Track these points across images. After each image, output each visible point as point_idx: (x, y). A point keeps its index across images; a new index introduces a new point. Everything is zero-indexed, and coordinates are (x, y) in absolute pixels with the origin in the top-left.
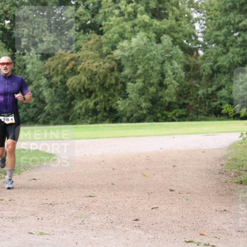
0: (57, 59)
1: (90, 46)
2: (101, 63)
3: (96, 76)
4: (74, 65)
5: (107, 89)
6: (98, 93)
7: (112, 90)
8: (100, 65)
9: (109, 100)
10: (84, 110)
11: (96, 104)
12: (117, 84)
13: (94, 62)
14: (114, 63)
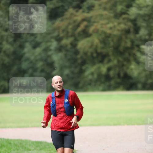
0: (67, 19)
1: (103, 6)
2: (116, 24)
3: (110, 39)
4: (87, 27)
5: (121, 54)
6: (112, 58)
7: (127, 55)
8: (114, 26)
9: (123, 65)
10: (95, 76)
11: (109, 69)
12: (132, 48)
13: (108, 23)
14: (130, 24)
